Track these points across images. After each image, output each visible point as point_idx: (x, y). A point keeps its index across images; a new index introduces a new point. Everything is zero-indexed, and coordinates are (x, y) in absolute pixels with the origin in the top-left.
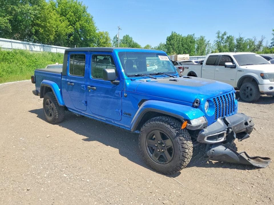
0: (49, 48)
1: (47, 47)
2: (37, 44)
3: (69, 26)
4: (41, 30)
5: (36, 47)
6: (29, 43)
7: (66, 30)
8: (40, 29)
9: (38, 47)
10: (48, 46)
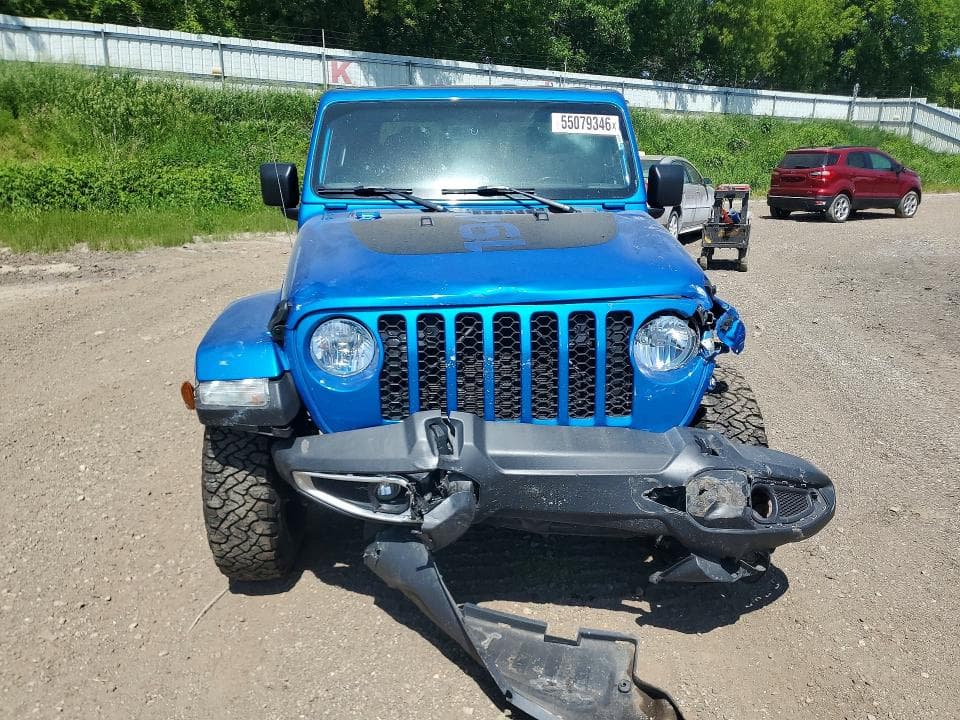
0: (744, 100)
1: (739, 98)
2: (705, 88)
3: (845, 8)
4: (726, 37)
5: (699, 97)
6: (679, 85)
7: (832, 25)
8: (721, 34)
9: (708, 98)
10: (745, 91)
